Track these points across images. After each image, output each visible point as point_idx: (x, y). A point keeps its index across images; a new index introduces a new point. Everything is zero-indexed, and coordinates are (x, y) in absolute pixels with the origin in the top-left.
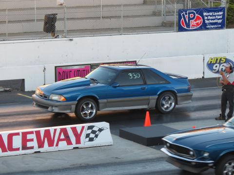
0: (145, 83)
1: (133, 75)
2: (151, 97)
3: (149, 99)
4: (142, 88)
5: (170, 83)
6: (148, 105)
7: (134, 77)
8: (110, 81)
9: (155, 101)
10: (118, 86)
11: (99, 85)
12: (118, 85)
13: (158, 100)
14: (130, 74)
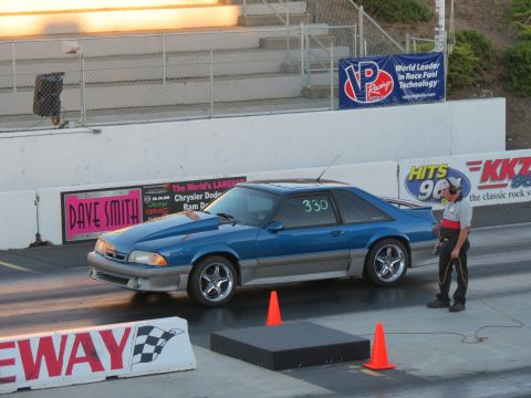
0: (340, 222)
1: (312, 205)
2: (353, 252)
3: (348, 257)
4: (332, 233)
5: (393, 220)
6: (348, 269)
7: (314, 207)
8: (262, 217)
9: (363, 259)
10: (283, 229)
11: (238, 227)
12: (280, 227)
13: (369, 257)
14: (307, 202)
